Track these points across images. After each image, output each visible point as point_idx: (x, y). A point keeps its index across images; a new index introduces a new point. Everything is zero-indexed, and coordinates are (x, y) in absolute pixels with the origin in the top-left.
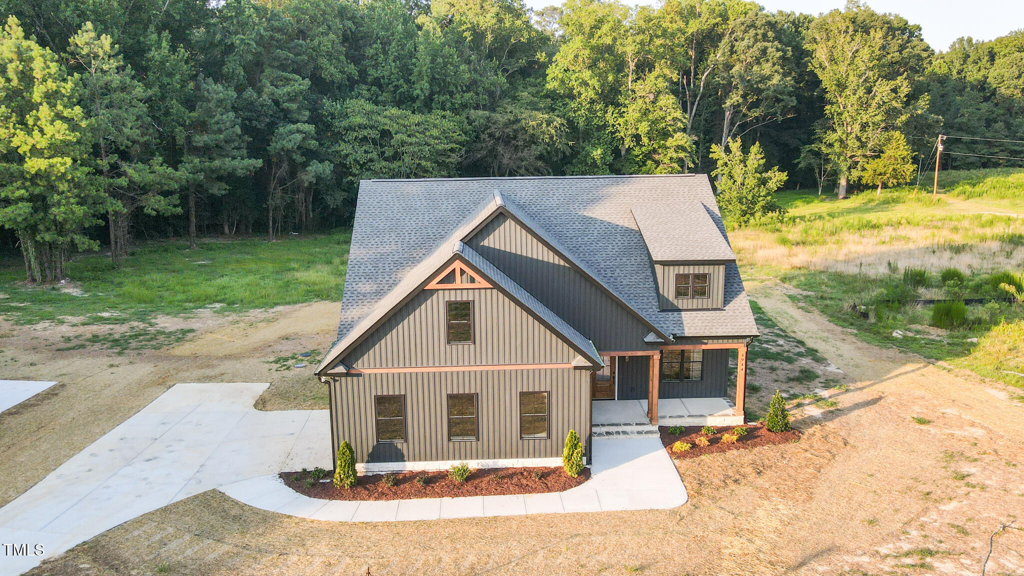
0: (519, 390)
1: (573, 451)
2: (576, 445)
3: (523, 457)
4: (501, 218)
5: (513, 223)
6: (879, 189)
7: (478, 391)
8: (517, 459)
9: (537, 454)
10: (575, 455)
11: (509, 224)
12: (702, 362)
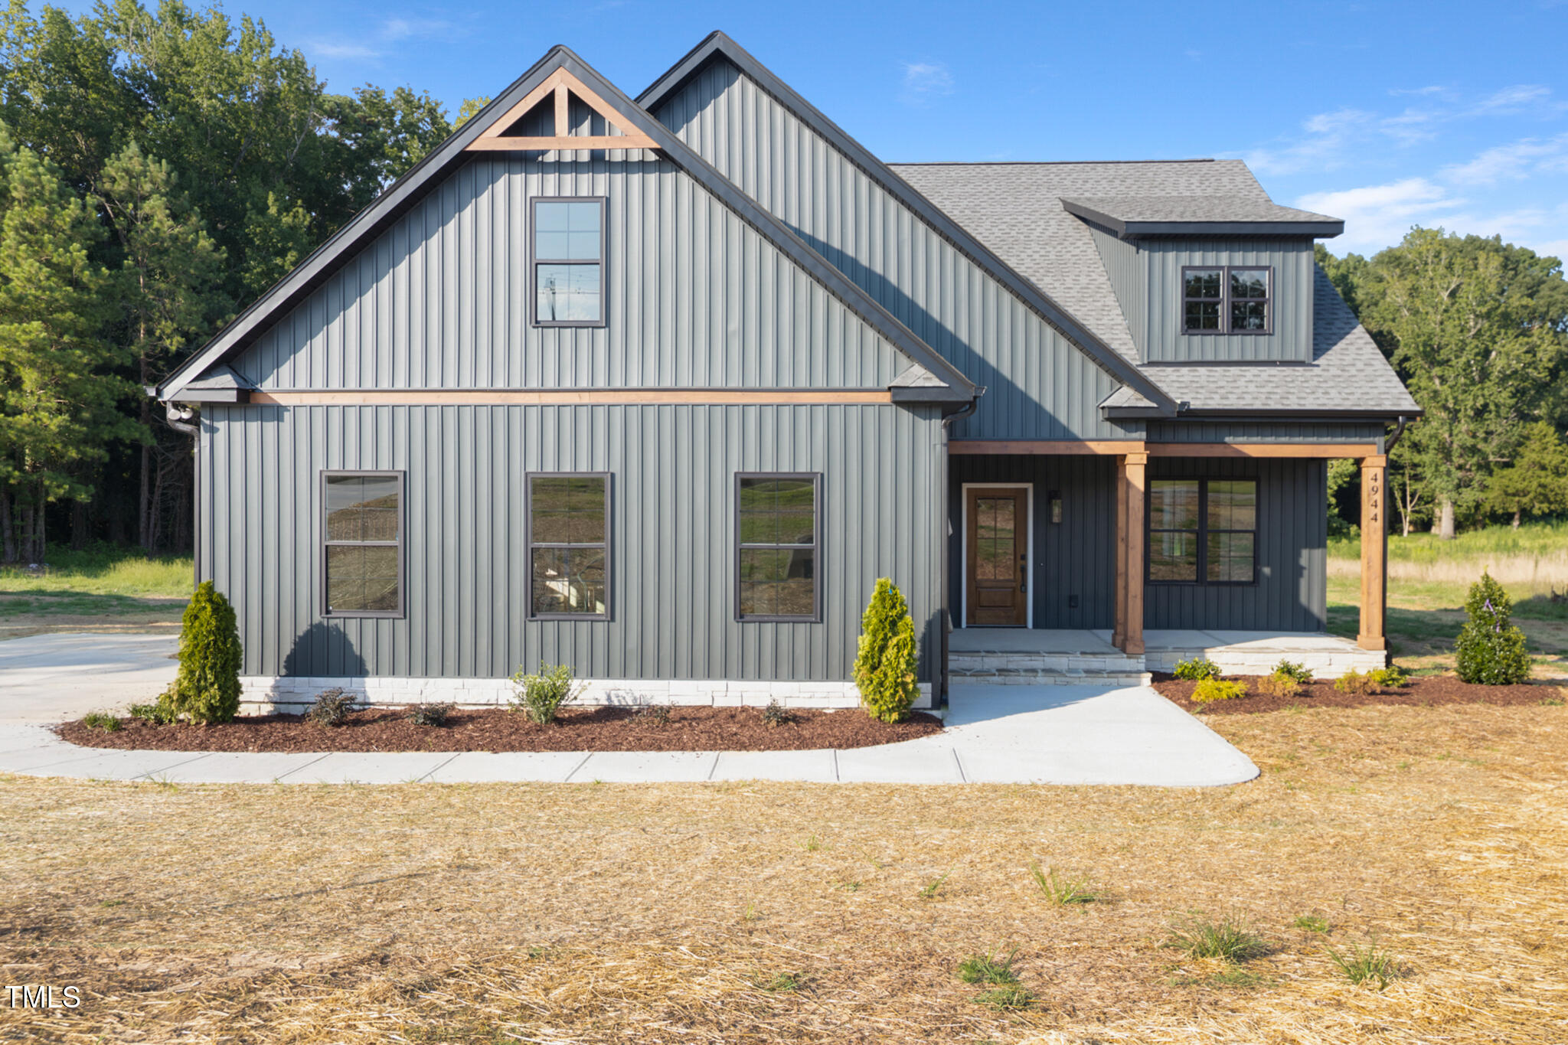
0: (734, 468)
1: (885, 639)
2: (894, 624)
3: (742, 676)
4: (721, 75)
5: (751, 88)
6: (1516, 523)
7: (616, 468)
8: (723, 683)
9: (785, 669)
10: (891, 652)
11: (739, 92)
12: (1256, 534)
